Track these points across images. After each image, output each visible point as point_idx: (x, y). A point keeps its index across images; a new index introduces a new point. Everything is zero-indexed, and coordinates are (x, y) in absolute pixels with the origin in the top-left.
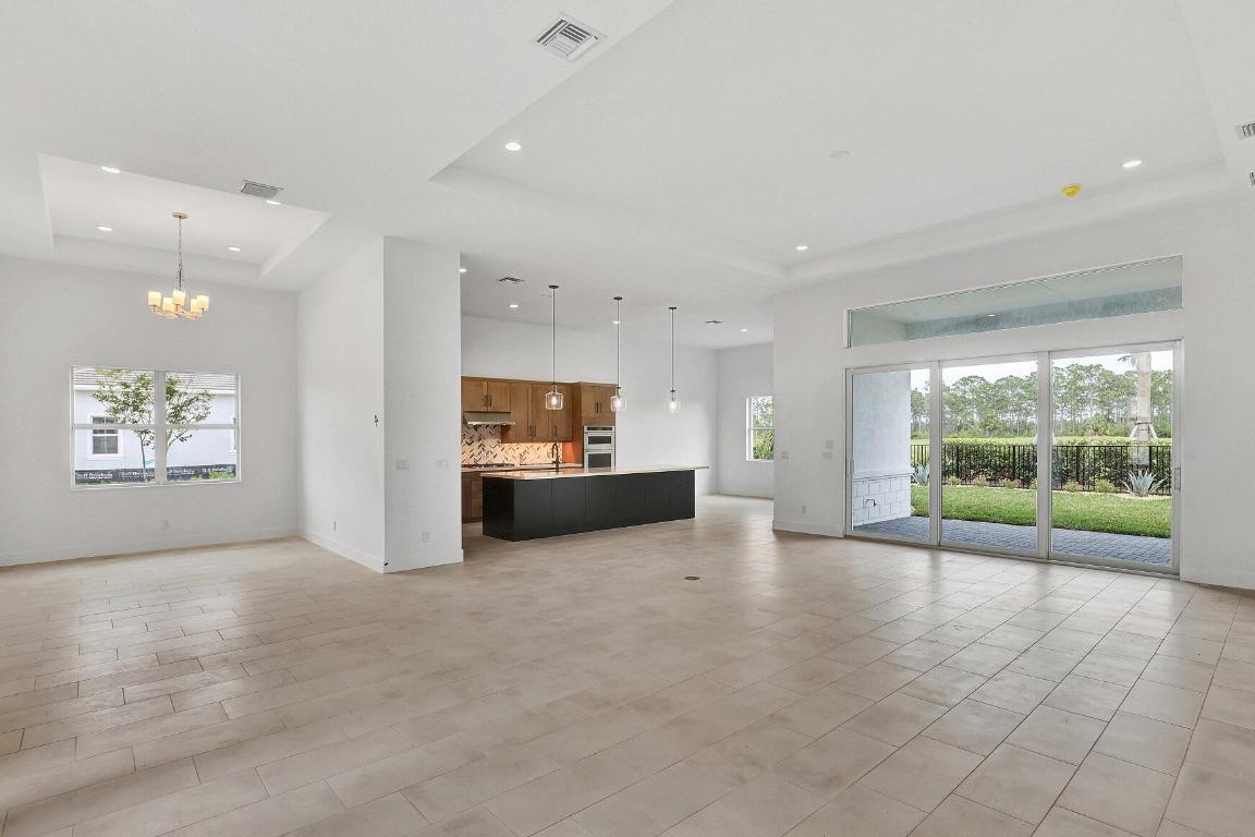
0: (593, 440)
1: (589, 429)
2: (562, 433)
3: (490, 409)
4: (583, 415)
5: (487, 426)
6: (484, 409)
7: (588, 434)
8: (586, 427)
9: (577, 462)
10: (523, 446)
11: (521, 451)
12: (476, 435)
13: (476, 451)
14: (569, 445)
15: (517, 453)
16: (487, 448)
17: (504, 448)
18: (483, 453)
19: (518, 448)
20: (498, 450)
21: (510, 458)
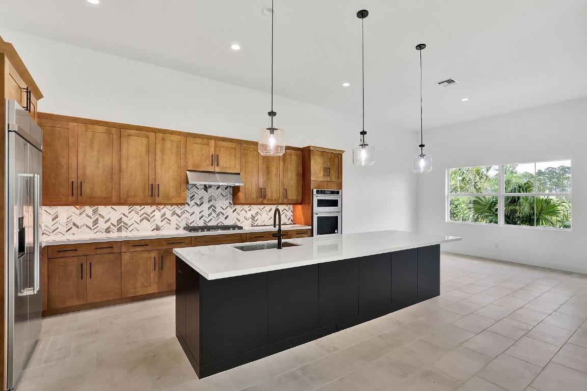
0: (321, 203)
1: (318, 192)
2: (293, 195)
3: (217, 170)
4: (312, 178)
5: (218, 187)
6: (211, 169)
7: (316, 198)
8: (315, 191)
9: (307, 224)
10: (255, 209)
11: (253, 212)
12: (206, 195)
13: (206, 212)
14: (299, 207)
15: (249, 215)
16: (218, 210)
17: (235, 210)
18: (214, 214)
19: (250, 210)
20: (229, 212)
21: (242, 219)
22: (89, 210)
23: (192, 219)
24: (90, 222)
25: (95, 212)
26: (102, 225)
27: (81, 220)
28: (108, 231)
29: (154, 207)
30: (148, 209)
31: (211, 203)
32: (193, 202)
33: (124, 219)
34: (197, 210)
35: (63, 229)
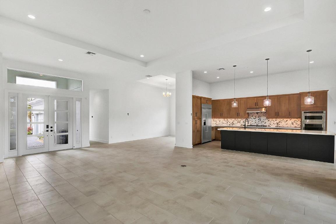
0: (306, 118)
1: (305, 113)
2: (294, 114)
3: (258, 107)
4: (301, 107)
7: (305, 115)
8: (303, 112)
10: (279, 120)
12: (257, 115)
13: (257, 121)
15: (276, 122)
17: (269, 120)
18: (260, 122)
19: (276, 120)
20: (267, 121)
21: (272, 124)
22: (226, 120)
23: (252, 123)
24: (226, 123)
25: (227, 120)
26: (229, 123)
27: (224, 122)
28: (230, 125)
29: (241, 119)
30: (239, 120)
31: (259, 118)
32: (253, 118)
33: (234, 122)
34: (254, 120)
35: (221, 124)
